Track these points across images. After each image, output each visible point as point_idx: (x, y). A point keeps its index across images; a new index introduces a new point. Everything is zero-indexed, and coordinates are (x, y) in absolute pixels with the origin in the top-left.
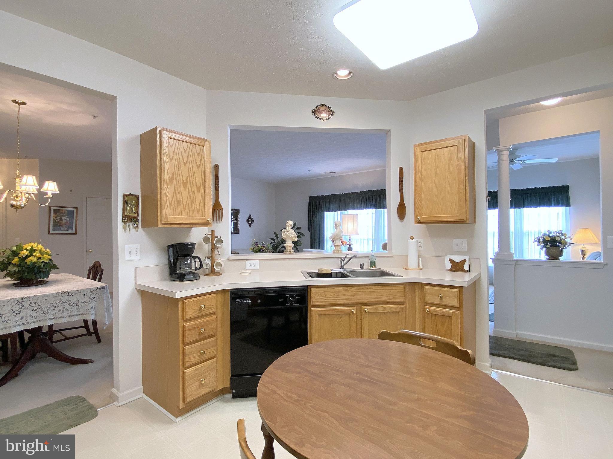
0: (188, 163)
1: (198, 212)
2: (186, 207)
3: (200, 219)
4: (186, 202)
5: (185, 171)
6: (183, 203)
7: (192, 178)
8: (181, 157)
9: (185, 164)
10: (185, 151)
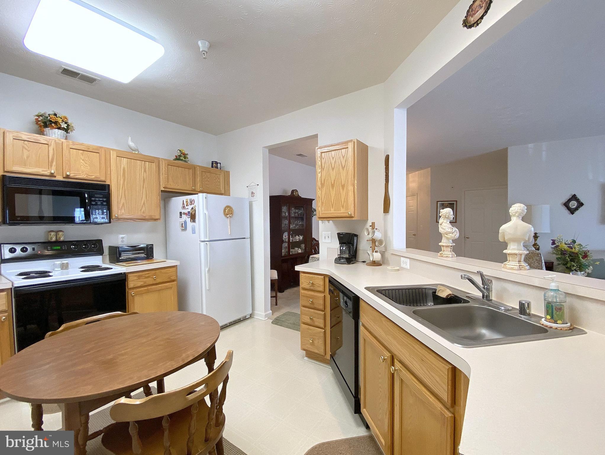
0: (335, 168)
1: (343, 207)
2: (333, 203)
3: (344, 213)
4: (334, 200)
5: (333, 174)
6: (331, 201)
7: (338, 179)
8: (330, 164)
9: (333, 169)
10: (333, 158)
